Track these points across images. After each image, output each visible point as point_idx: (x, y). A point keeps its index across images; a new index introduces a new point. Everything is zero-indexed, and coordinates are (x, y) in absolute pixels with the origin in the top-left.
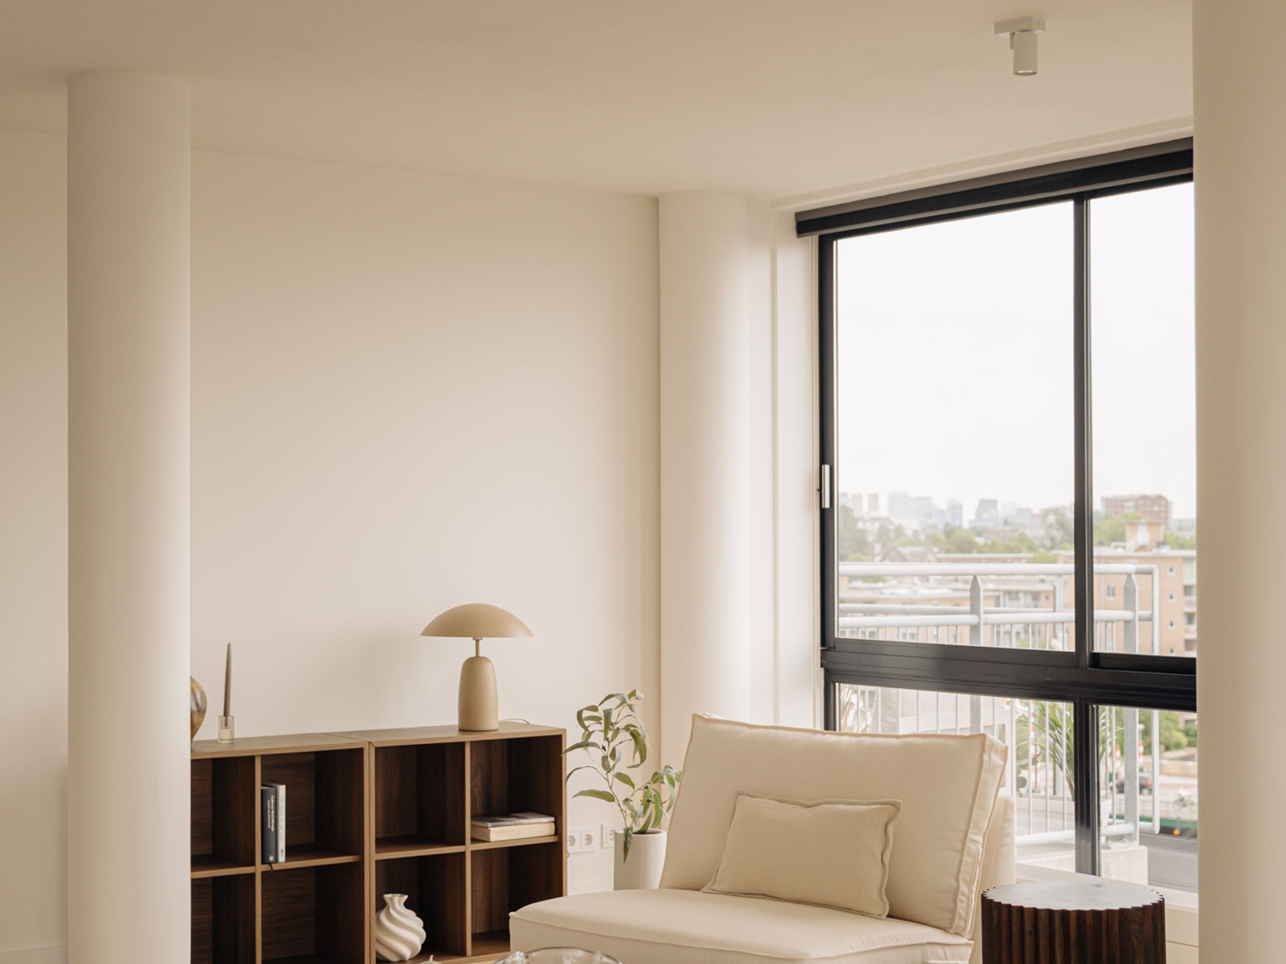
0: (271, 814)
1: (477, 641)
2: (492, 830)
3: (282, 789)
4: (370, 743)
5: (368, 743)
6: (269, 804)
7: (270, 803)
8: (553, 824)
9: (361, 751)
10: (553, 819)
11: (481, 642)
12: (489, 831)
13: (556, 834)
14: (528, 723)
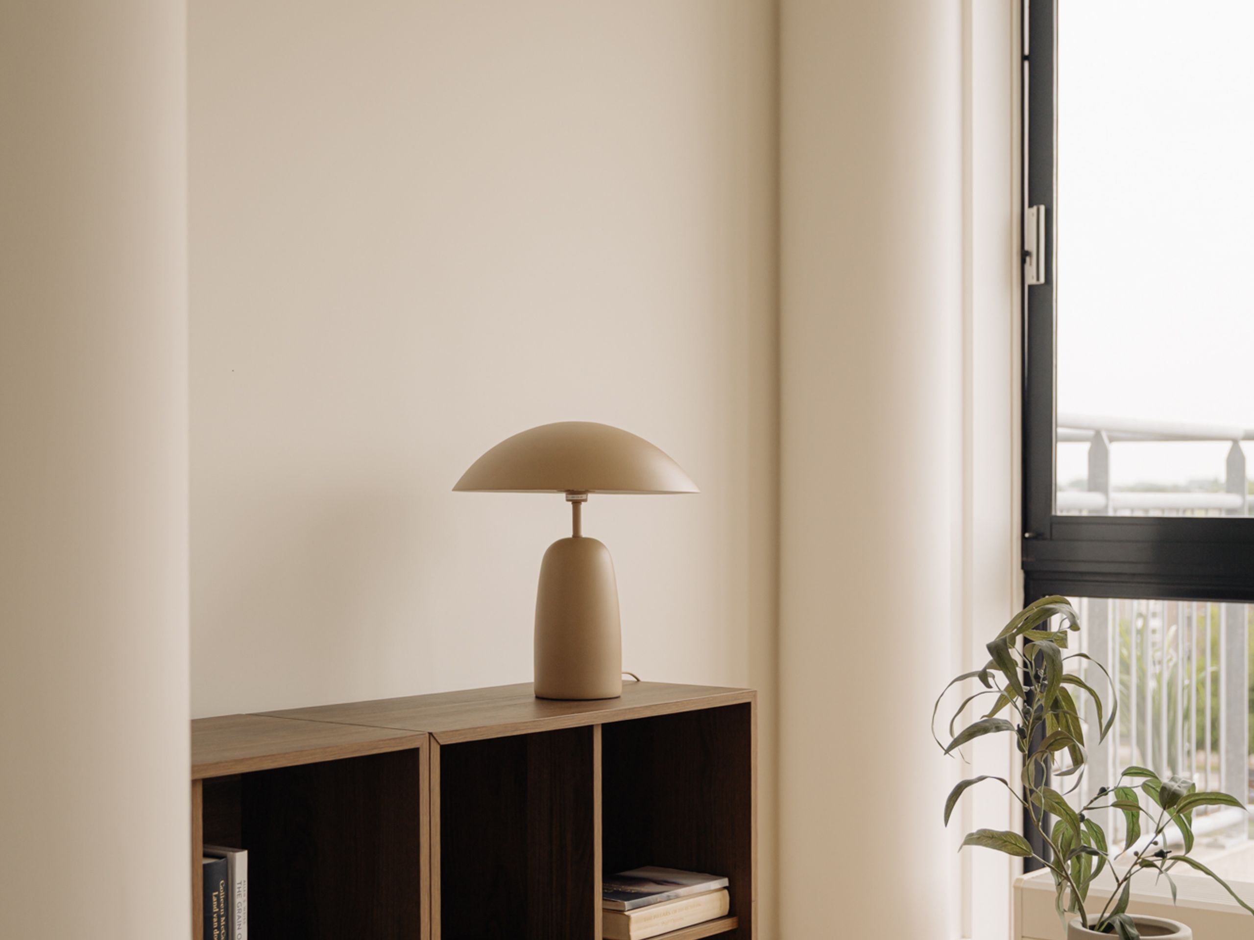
0: (219, 928)
1: (576, 504)
2: (634, 915)
3: (241, 860)
4: (430, 734)
5: (427, 735)
6: (215, 899)
7: (218, 897)
8: (726, 892)
9: (415, 752)
10: (725, 882)
11: (583, 506)
12: (628, 917)
13: (731, 914)
14: (638, 680)
